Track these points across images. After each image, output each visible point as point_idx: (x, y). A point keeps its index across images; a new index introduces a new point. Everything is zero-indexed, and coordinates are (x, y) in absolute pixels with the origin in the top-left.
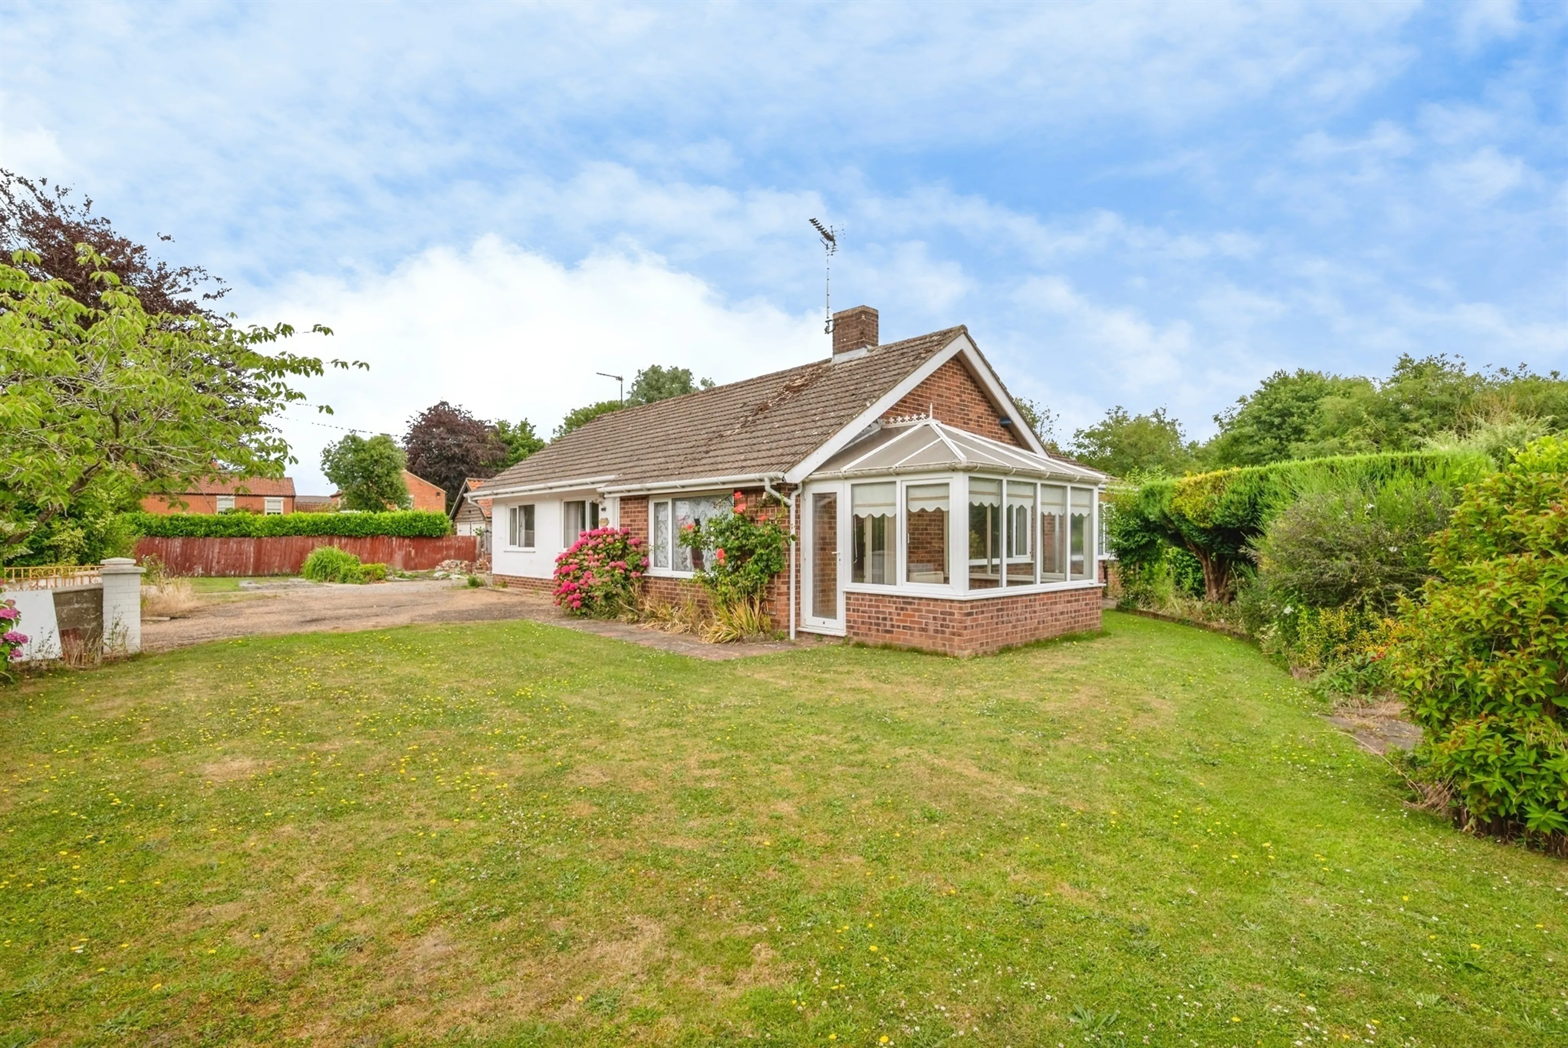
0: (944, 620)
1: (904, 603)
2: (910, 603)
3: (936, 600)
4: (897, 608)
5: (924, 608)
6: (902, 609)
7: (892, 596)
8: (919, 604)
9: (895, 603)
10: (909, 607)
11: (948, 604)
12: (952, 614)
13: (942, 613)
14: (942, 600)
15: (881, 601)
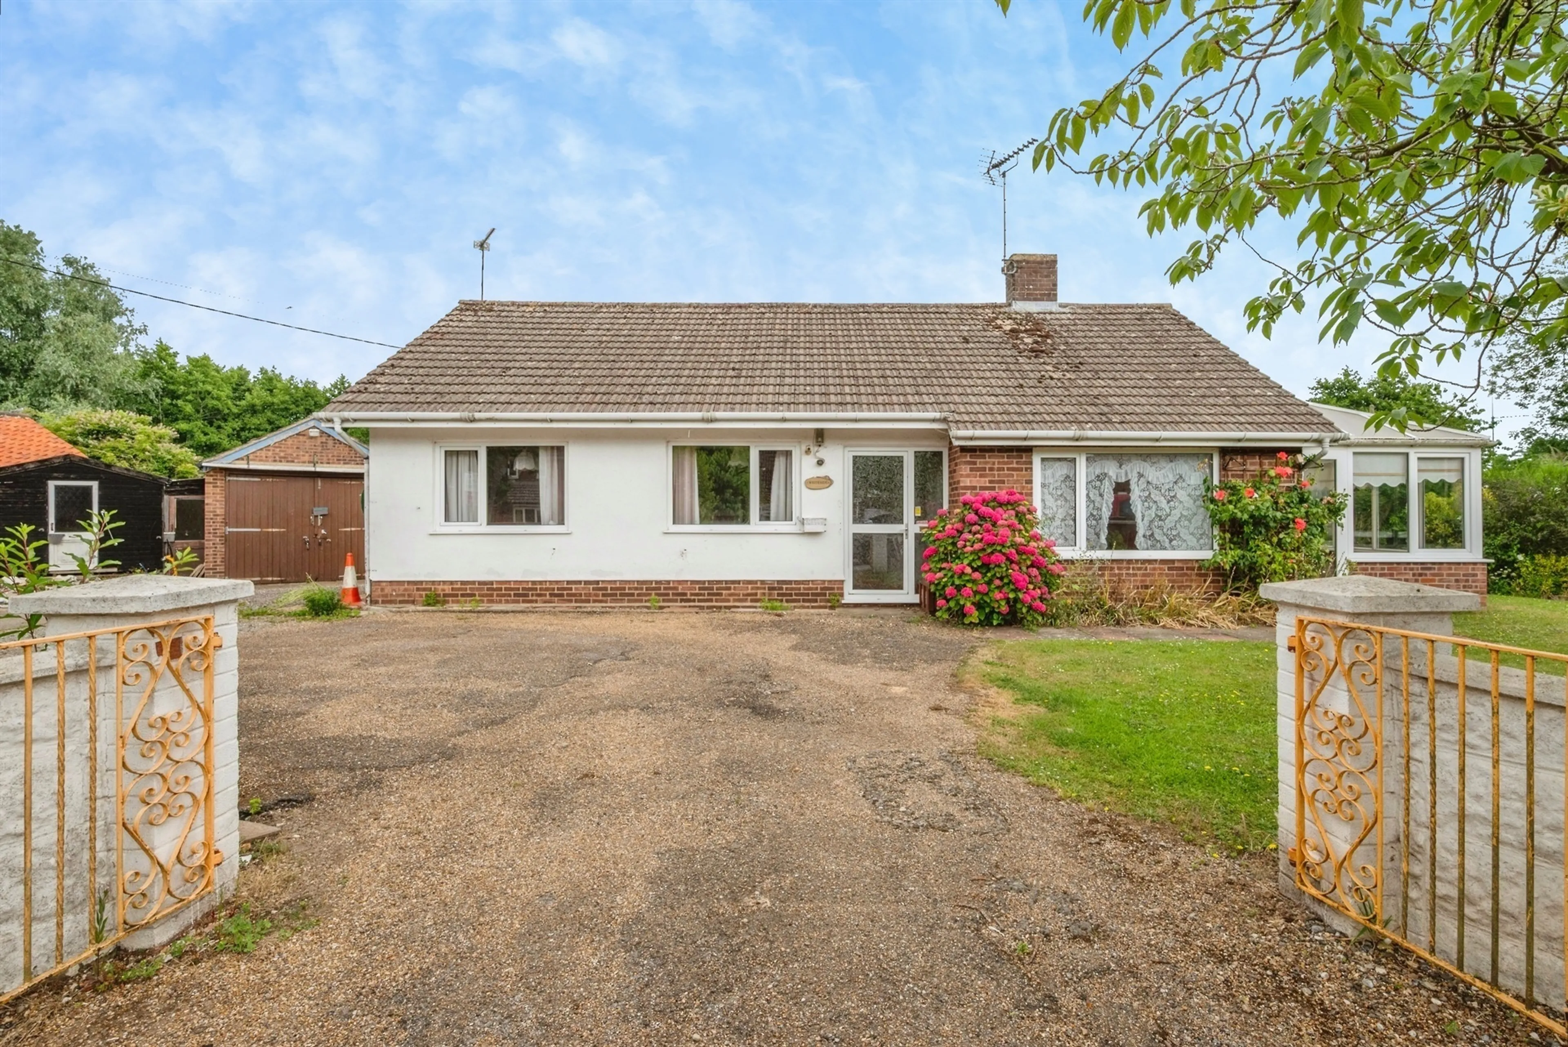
0: (1467, 581)
1: (1422, 569)
2: (1430, 569)
3: (1459, 564)
4: (1414, 575)
5: (1445, 573)
6: (1420, 575)
7: (1409, 563)
8: (1439, 569)
9: (1412, 569)
10: (1428, 572)
11: (1471, 567)
12: (1476, 575)
13: (1464, 575)
14: (1464, 563)
15: (1395, 569)
